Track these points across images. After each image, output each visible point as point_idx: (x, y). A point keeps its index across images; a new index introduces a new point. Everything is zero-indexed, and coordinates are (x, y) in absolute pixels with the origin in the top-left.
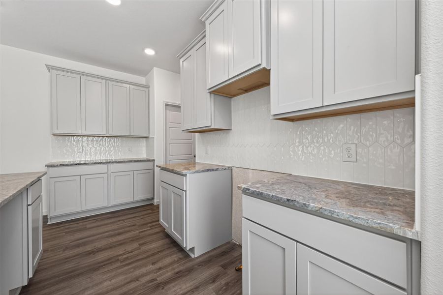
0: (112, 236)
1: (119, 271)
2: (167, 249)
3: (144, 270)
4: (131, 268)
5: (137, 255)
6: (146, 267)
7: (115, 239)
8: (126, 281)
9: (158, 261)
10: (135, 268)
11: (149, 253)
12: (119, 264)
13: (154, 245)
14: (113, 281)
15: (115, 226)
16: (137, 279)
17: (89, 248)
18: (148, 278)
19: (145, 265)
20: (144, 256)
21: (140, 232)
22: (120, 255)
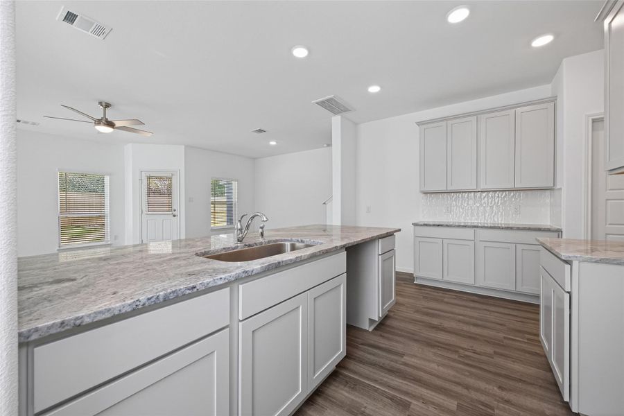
0: (464, 322)
1: (452, 363)
2: (540, 386)
3: (482, 385)
4: (468, 371)
5: (483, 362)
6: (487, 383)
7: (466, 328)
8: (453, 379)
9: (510, 390)
10: (471, 374)
11: (503, 372)
12: (456, 357)
13: (518, 367)
14: (441, 368)
15: (475, 314)
16: (467, 387)
17: (435, 321)
18: (483, 398)
19: (488, 381)
20: (493, 369)
21: (505, 338)
22: (463, 349)
